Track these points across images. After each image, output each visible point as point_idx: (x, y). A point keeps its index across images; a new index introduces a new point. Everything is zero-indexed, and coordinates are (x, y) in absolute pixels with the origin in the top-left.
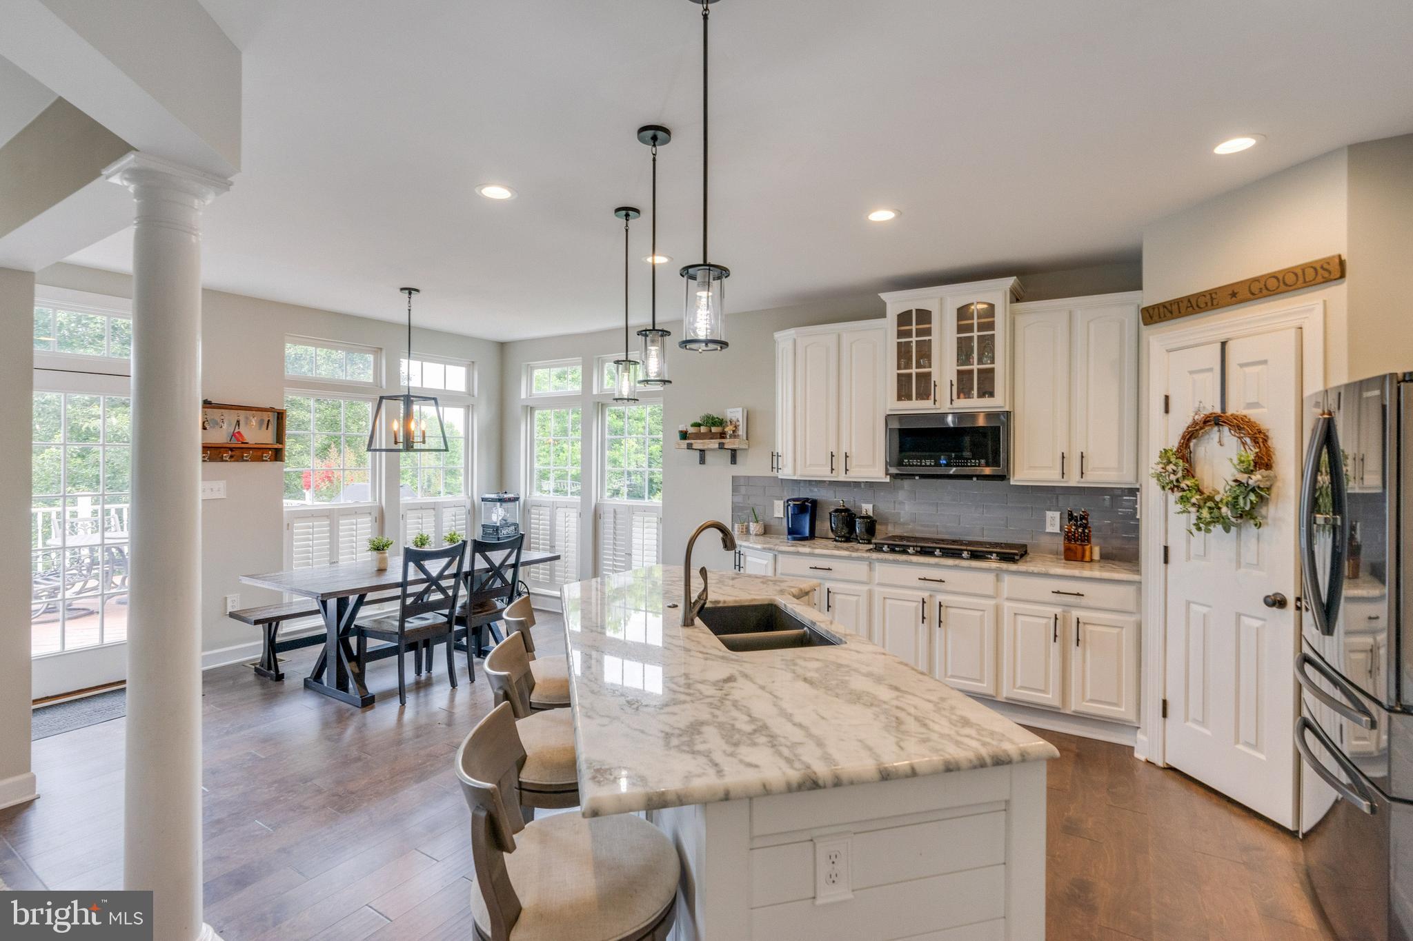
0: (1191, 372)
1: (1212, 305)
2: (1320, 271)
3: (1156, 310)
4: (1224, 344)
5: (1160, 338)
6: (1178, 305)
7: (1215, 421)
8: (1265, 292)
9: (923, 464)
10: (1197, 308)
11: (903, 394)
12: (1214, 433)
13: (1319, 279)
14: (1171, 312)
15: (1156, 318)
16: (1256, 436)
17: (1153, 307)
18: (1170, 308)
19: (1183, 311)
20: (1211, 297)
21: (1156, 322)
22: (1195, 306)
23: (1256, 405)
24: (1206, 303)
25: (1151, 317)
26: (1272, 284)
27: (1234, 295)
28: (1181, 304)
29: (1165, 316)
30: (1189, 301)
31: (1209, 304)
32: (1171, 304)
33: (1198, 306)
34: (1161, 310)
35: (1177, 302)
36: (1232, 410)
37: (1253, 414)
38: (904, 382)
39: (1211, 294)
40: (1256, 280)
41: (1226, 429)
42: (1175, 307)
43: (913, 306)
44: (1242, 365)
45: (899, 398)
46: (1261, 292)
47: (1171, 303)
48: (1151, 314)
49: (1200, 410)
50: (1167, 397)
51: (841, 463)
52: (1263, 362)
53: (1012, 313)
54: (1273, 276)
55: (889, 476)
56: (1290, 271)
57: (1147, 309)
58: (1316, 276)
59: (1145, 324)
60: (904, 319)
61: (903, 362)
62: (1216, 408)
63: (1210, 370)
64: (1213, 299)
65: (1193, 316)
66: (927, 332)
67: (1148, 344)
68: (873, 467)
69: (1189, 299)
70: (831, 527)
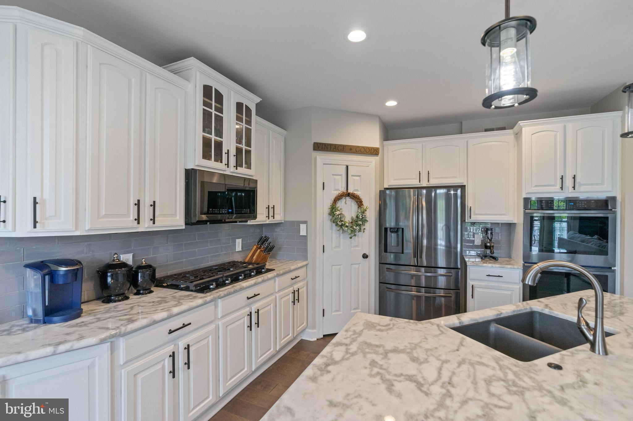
0: (333, 175)
1: (343, 150)
2: (375, 151)
3: (321, 145)
4: (347, 167)
5: (321, 157)
6: (331, 146)
7: (348, 195)
8: (360, 151)
9: (221, 212)
10: (337, 150)
12: (343, 200)
13: (374, 153)
14: (327, 149)
15: (320, 148)
16: (359, 201)
17: (320, 144)
18: (327, 146)
19: (332, 150)
20: (343, 147)
21: (320, 150)
22: (337, 149)
23: (357, 190)
24: (341, 149)
25: (318, 148)
26: (363, 150)
27: (351, 150)
28: (332, 146)
29: (324, 149)
30: (335, 146)
31: (342, 150)
32: (328, 145)
33: (338, 149)
34: (323, 146)
35: (331, 145)
36: (350, 191)
37: (358, 193)
38: (207, 143)
39: (343, 146)
40: (358, 147)
41: (348, 198)
42: (329, 147)
44: (352, 176)
45: (203, 157)
46: (359, 151)
48: (319, 146)
49: (336, 190)
50: (324, 183)
51: (146, 213)
52: (359, 176)
53: (257, 122)
54: (363, 147)
55: (186, 224)
56: (368, 148)
57: (317, 143)
58: (374, 152)
59: (314, 149)
60: (207, 90)
61: (206, 127)
62: (345, 191)
63: (341, 175)
64: (343, 148)
65: (336, 153)
66: (220, 110)
67: (316, 158)
68: (175, 215)
69: (335, 145)
70: (104, 285)
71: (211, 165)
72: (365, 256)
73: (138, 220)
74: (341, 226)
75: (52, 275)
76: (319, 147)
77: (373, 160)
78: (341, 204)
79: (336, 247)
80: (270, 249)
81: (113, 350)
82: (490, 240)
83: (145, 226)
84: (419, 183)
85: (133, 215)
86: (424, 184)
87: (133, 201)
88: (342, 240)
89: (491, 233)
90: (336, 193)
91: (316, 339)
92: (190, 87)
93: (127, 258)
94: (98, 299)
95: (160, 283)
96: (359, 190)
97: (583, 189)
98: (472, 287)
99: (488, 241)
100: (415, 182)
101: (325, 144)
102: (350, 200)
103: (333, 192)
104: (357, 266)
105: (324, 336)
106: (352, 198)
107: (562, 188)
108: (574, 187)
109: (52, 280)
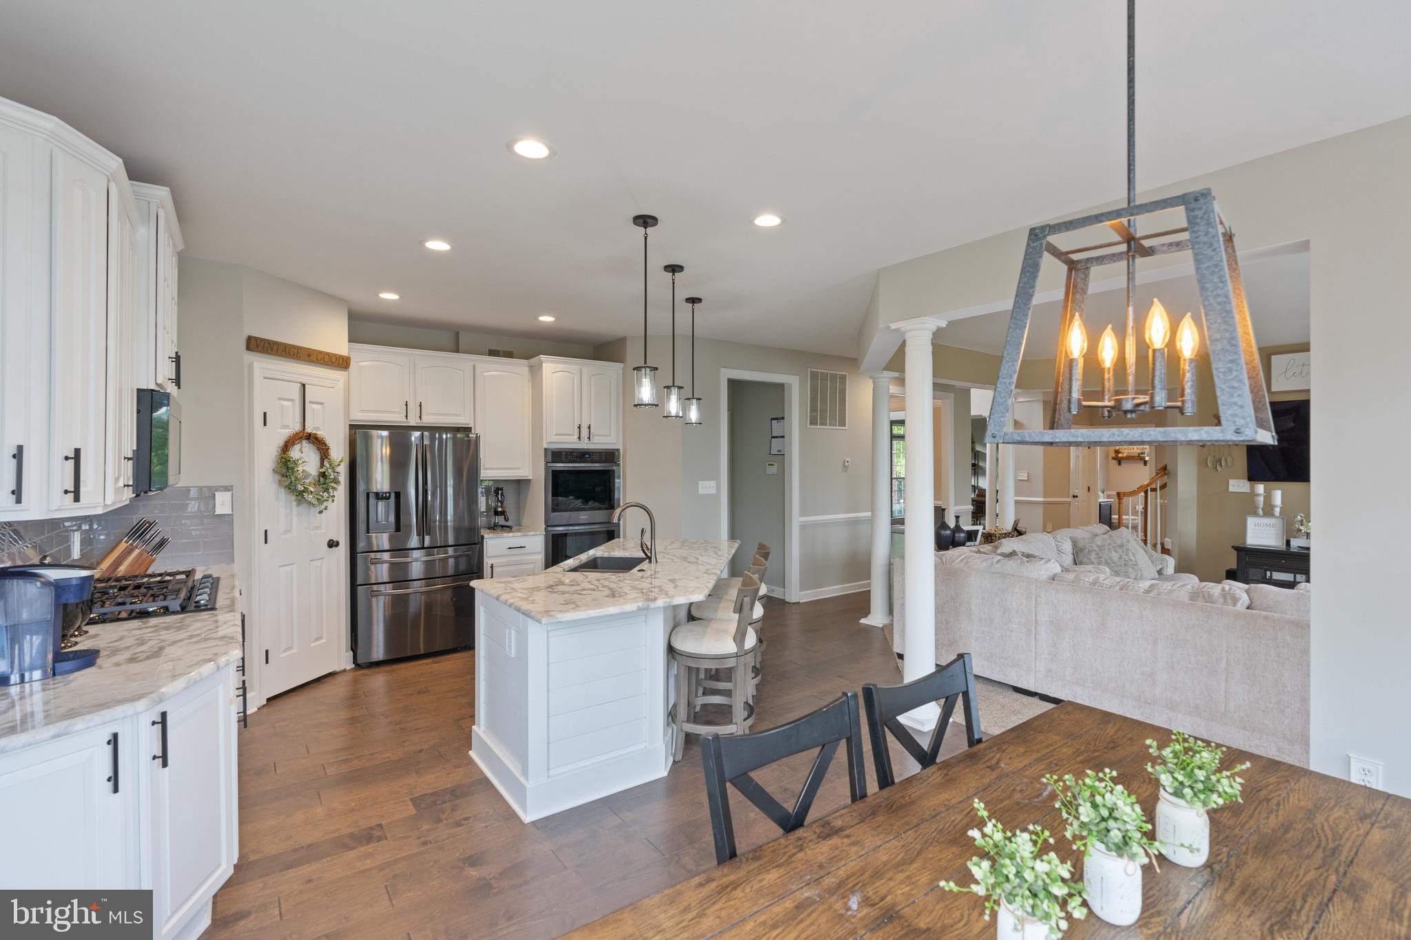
0: (279, 399)
1: (297, 356)
2: (344, 361)
3: (262, 343)
4: (304, 386)
5: (262, 365)
7: (303, 435)
8: (323, 361)
10: (287, 354)
12: (300, 445)
13: (344, 366)
14: (272, 350)
15: (260, 349)
16: (322, 447)
17: (262, 340)
18: (271, 345)
19: (279, 352)
21: (260, 352)
22: (287, 352)
23: (319, 428)
24: (294, 353)
25: (257, 347)
26: (327, 358)
27: (310, 355)
28: (279, 347)
29: (267, 350)
30: (285, 347)
33: (289, 353)
34: (266, 344)
35: (278, 344)
36: (309, 430)
37: (320, 433)
39: (298, 349)
40: (321, 352)
41: (305, 443)
42: (275, 347)
44: (310, 402)
46: (321, 360)
47: (275, 343)
48: (258, 343)
49: (284, 427)
50: (265, 414)
52: (321, 404)
54: (328, 354)
56: (335, 355)
57: (256, 339)
58: (342, 363)
59: (248, 348)
62: (301, 430)
63: (292, 400)
64: (298, 352)
65: (284, 359)
67: (251, 366)
69: (286, 345)
72: (332, 544)
74: (301, 493)
76: (256, 345)
77: (341, 379)
78: (295, 453)
79: (286, 532)
82: (502, 503)
84: (405, 419)
86: (413, 421)
88: (295, 519)
89: (502, 494)
90: (286, 433)
91: (256, 709)
96: (321, 428)
98: (492, 567)
99: (500, 504)
100: (397, 418)
101: (269, 342)
102: (307, 445)
103: (280, 430)
104: (318, 563)
105: (269, 700)
106: (313, 443)
107: (579, 438)
108: (589, 438)
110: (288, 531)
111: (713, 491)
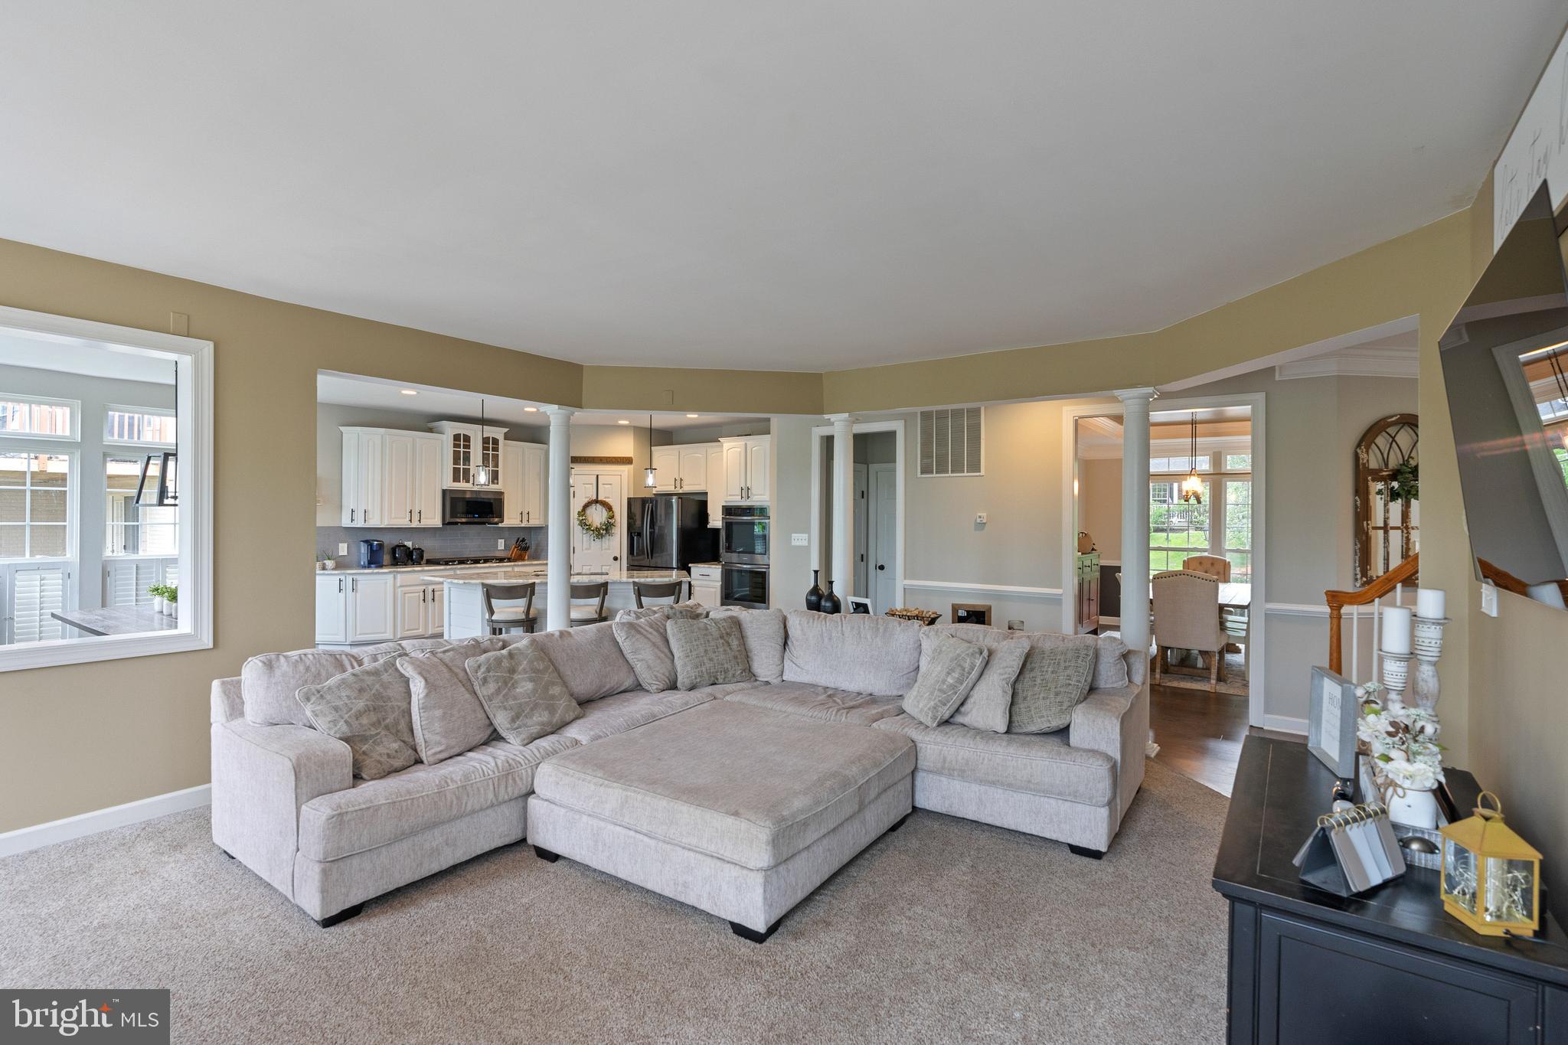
0: (585, 484)
1: (595, 461)
2: (625, 459)
4: (597, 476)
5: (578, 468)
7: (597, 501)
10: (587, 462)
11: (456, 479)
12: (594, 506)
13: (625, 462)
14: (579, 461)
16: (609, 508)
19: (582, 461)
21: (575, 462)
22: (587, 460)
23: (608, 498)
24: (593, 460)
26: (614, 460)
27: (601, 460)
32: (577, 458)
33: (590, 460)
35: (580, 458)
36: (599, 499)
37: (607, 500)
38: (456, 471)
40: (609, 457)
41: (598, 504)
43: (462, 432)
44: (603, 484)
45: (454, 481)
46: (611, 461)
49: (586, 498)
51: (416, 517)
52: (610, 484)
53: (505, 445)
54: (619, 457)
55: (443, 524)
58: (627, 461)
60: (457, 437)
61: (456, 460)
62: (594, 498)
63: (592, 484)
65: (587, 464)
66: (468, 447)
68: (435, 518)
69: (585, 458)
70: (394, 557)
71: (462, 485)
72: (616, 559)
73: (411, 521)
75: (371, 545)
77: (625, 469)
78: (590, 510)
79: (586, 549)
80: (526, 549)
81: (395, 578)
83: (415, 524)
84: (675, 489)
85: (408, 519)
86: (681, 491)
87: (408, 511)
88: (593, 543)
90: (586, 501)
92: (444, 437)
93: (409, 544)
94: (392, 565)
95: (430, 562)
96: (610, 497)
97: (755, 498)
100: (670, 489)
102: (599, 506)
103: (583, 499)
104: (607, 567)
106: (602, 505)
107: (741, 498)
108: (749, 497)
109: (371, 548)
110: (589, 549)
111: (805, 543)
